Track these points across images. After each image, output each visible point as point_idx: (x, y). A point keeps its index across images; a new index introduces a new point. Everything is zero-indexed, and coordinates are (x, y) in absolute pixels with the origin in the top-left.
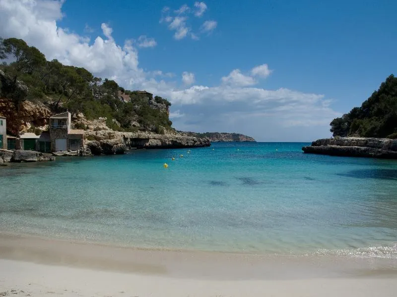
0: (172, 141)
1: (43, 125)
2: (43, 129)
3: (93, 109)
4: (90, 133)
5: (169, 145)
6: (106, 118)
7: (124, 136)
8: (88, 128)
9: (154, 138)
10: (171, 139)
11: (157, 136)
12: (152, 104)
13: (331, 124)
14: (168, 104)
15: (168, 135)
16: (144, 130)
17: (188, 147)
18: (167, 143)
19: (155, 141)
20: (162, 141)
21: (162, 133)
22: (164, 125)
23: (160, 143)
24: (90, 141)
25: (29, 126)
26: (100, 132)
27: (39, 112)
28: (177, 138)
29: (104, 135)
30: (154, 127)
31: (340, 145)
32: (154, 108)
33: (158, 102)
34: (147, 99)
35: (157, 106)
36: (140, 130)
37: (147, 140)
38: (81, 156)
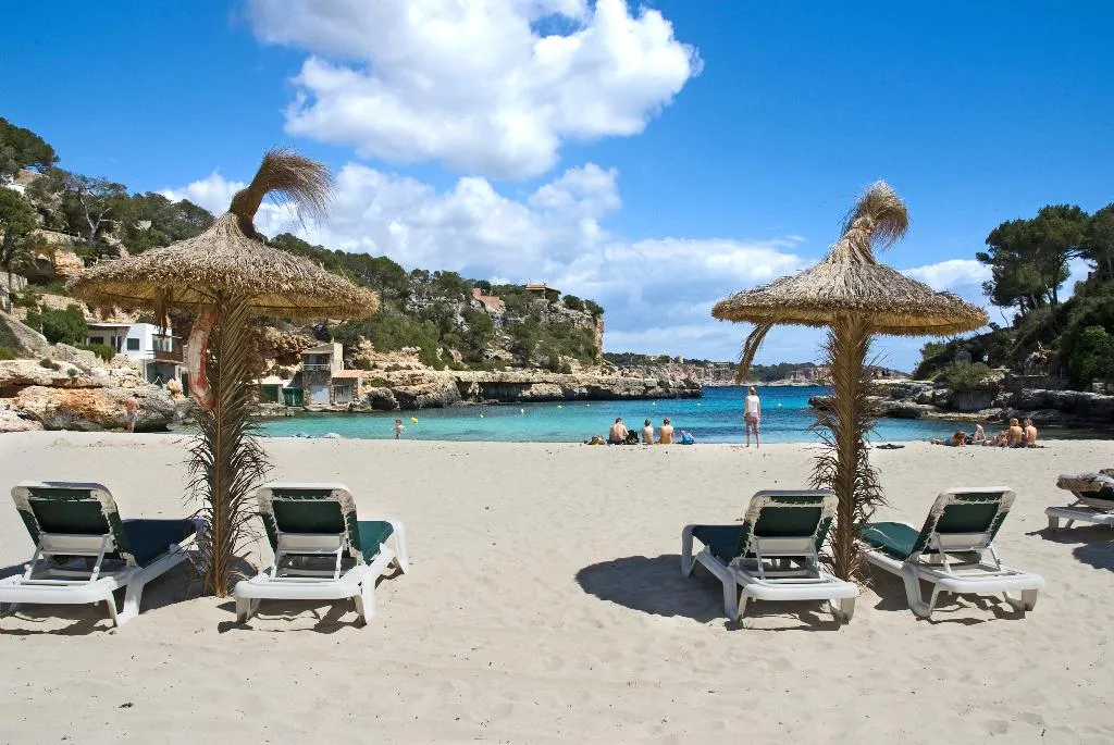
0: (588, 387)
1: (296, 363)
2: (295, 369)
3: (392, 334)
4: (376, 375)
5: (581, 394)
6: (419, 348)
7: (459, 378)
8: (375, 367)
9: (545, 382)
10: (586, 383)
11: (551, 376)
12: (556, 311)
14: (597, 311)
15: (578, 375)
16: (524, 366)
17: (629, 398)
18: (577, 390)
19: (548, 387)
20: (563, 388)
21: (566, 370)
22: (577, 354)
23: (558, 391)
24: (374, 389)
25: (271, 364)
26: (397, 373)
27: (288, 343)
29: (402, 379)
32: (562, 320)
33: (571, 308)
34: (543, 301)
35: (567, 315)
36: (513, 366)
37: (528, 384)
38: (350, 412)
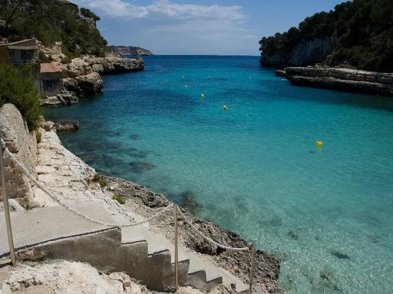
0: (115, 65)
5: (112, 70)
9: (97, 63)
10: (113, 63)
11: (99, 59)
13: (260, 43)
14: (96, 18)
15: (109, 58)
17: (130, 71)
18: (110, 67)
19: (98, 66)
20: (104, 66)
21: (103, 55)
23: (102, 69)
24: (64, 80)
26: (73, 65)
28: (119, 62)
29: (78, 69)
30: (94, 48)
31: (341, 79)
33: (86, 16)
35: (85, 20)
